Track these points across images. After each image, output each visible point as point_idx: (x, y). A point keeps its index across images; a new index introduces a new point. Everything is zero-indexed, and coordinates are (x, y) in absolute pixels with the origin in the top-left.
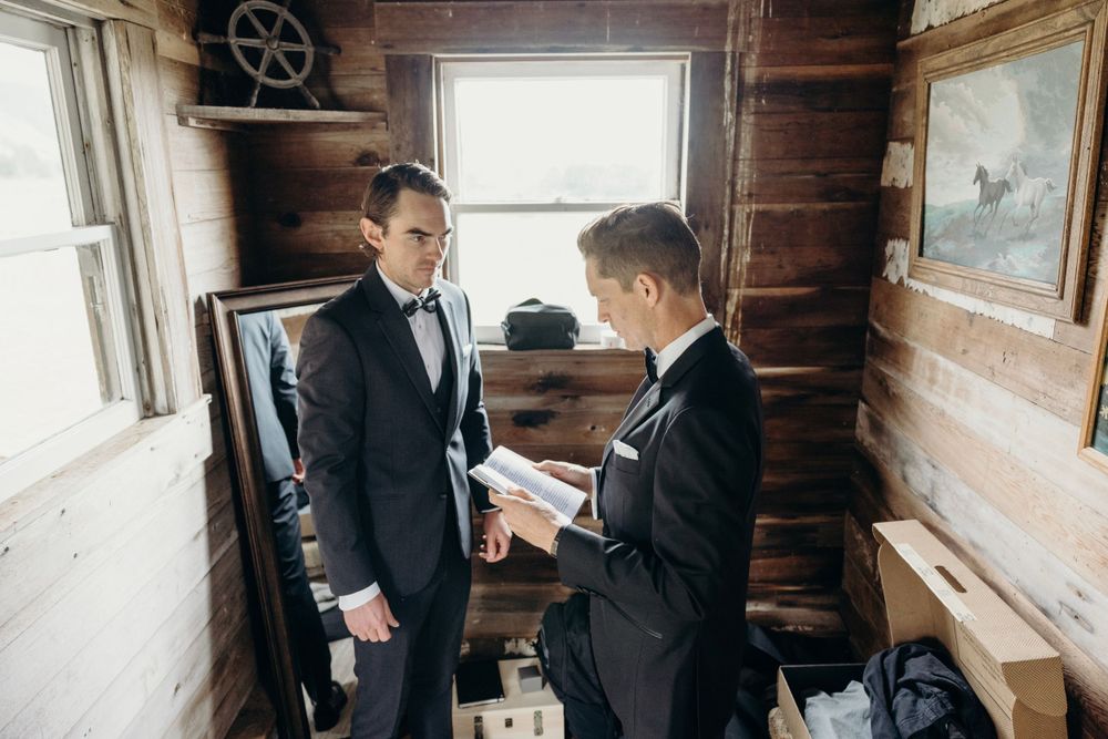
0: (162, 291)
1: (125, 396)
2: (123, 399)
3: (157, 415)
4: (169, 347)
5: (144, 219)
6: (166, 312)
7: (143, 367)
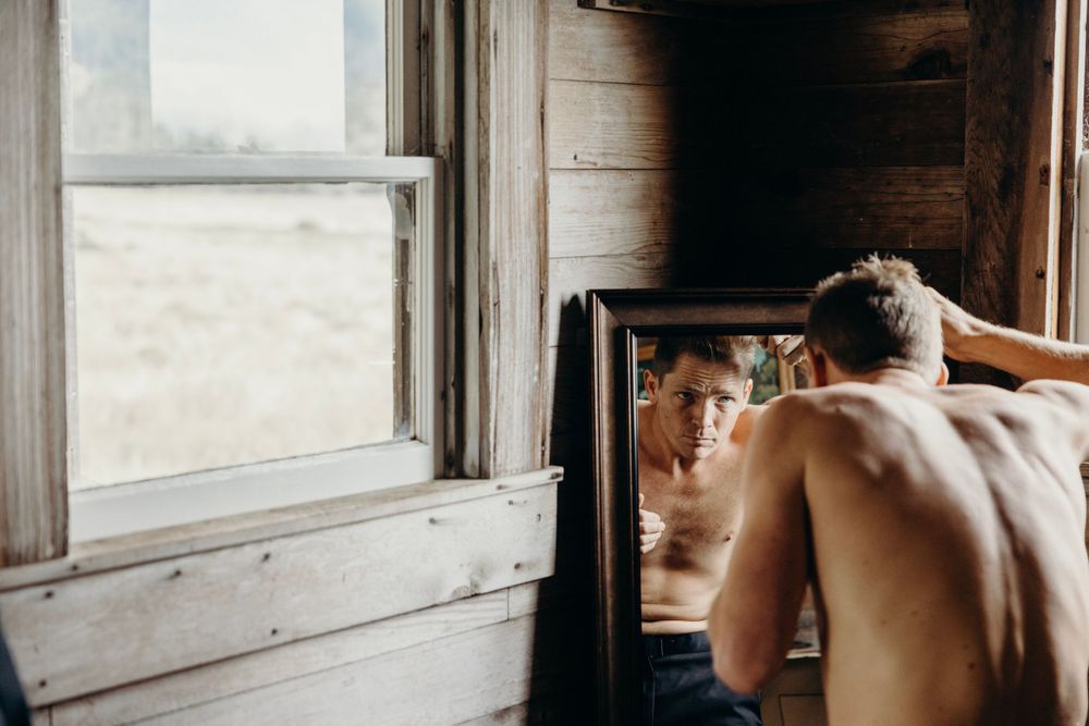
0: (495, 269)
1: (418, 435)
2: (414, 438)
3: (461, 475)
4: (493, 364)
5: (483, 151)
6: (497, 304)
7: (452, 392)
